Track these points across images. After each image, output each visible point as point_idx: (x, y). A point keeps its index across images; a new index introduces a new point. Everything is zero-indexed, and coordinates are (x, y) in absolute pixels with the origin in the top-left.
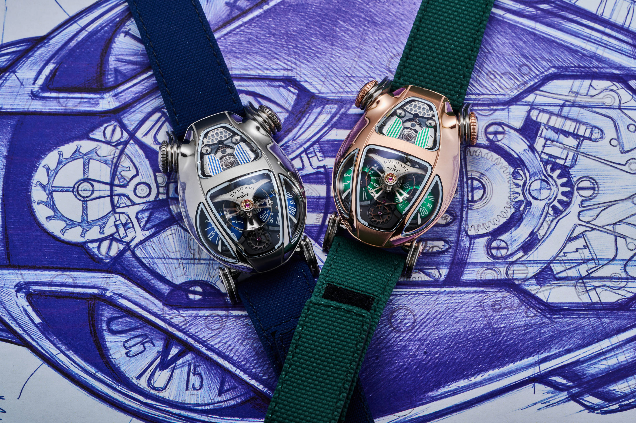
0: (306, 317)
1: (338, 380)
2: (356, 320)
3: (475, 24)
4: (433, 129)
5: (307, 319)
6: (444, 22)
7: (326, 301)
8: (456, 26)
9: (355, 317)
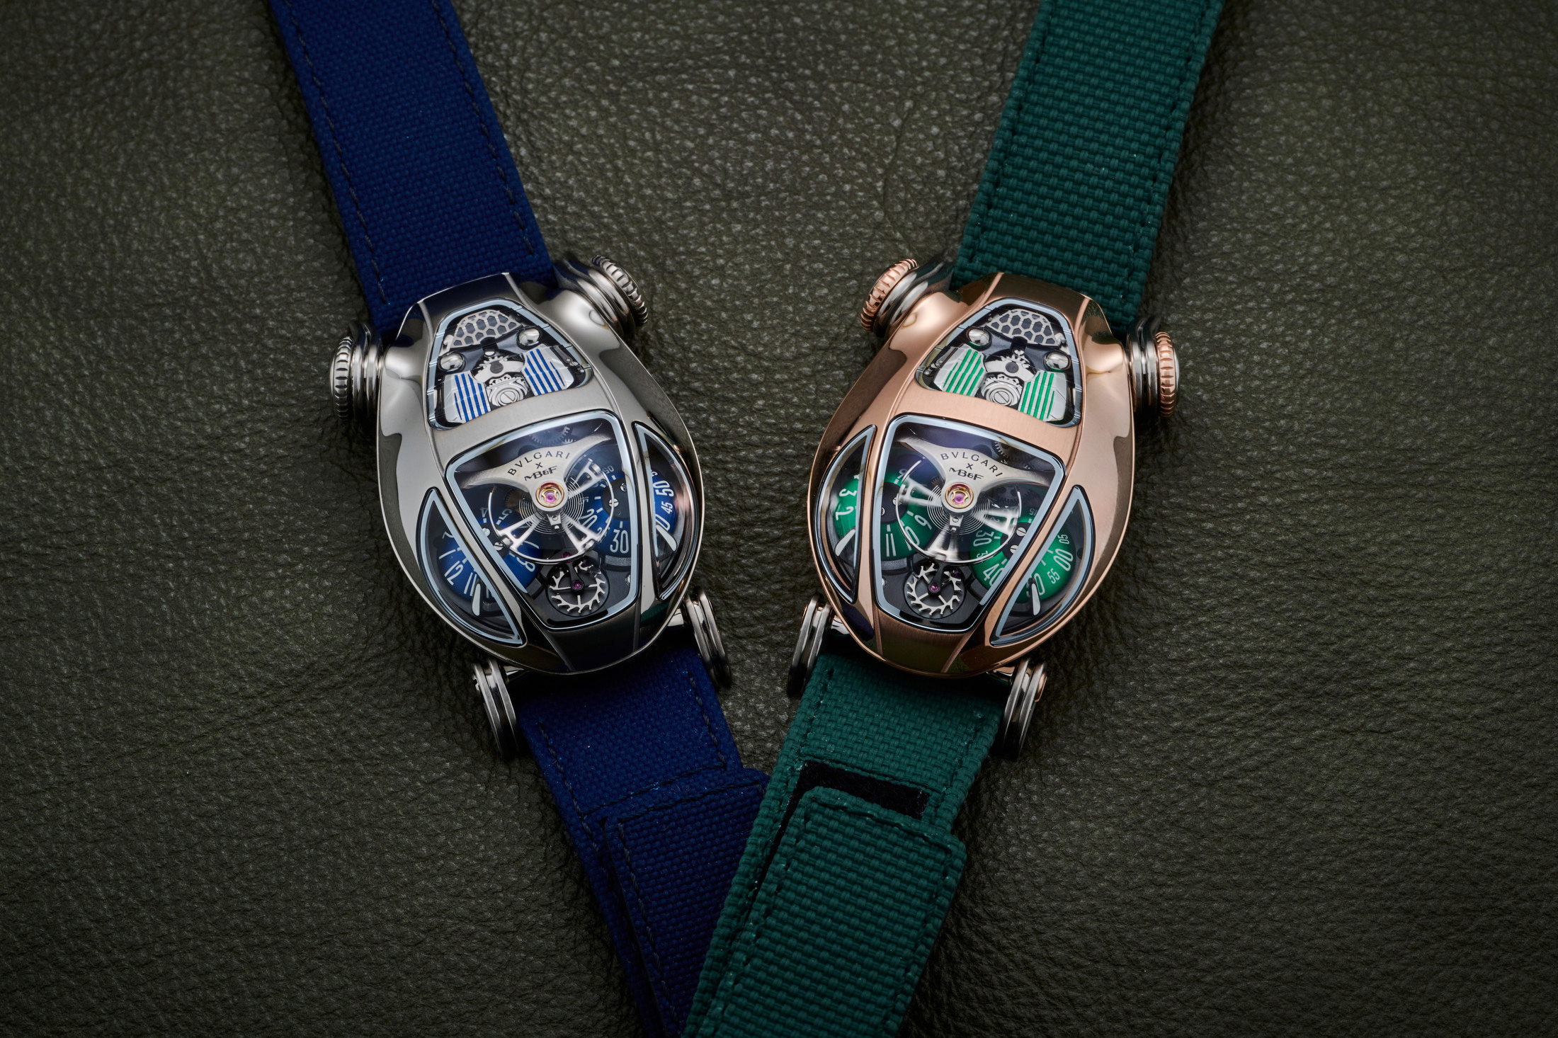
0: (798, 838)
1: (870, 1007)
2: (927, 857)
3: (1160, 109)
4: (1063, 377)
5: (802, 843)
6: (1079, 109)
7: (854, 799)
8: (1110, 117)
9: (925, 850)
